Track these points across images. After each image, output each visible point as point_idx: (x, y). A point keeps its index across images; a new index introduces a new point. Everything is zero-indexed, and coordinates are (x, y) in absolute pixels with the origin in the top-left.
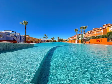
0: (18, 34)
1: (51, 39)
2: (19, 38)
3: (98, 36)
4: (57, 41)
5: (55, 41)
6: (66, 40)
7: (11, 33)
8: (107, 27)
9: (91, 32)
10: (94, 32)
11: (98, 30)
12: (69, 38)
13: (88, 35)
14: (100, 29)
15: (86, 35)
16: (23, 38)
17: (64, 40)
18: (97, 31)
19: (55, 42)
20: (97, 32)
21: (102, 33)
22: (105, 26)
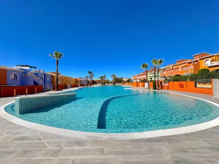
0: (41, 72)
1: (100, 79)
2: (42, 79)
3: (184, 76)
4: (111, 83)
5: (108, 82)
6: (129, 81)
7: (29, 71)
8: (200, 59)
9: (174, 67)
10: (178, 68)
11: (185, 63)
12: (134, 77)
13: (168, 72)
14: (189, 63)
15: (165, 73)
16: (48, 79)
17: (125, 80)
18: (184, 65)
19: (107, 84)
20: (183, 67)
21: (191, 70)
22: (198, 56)
